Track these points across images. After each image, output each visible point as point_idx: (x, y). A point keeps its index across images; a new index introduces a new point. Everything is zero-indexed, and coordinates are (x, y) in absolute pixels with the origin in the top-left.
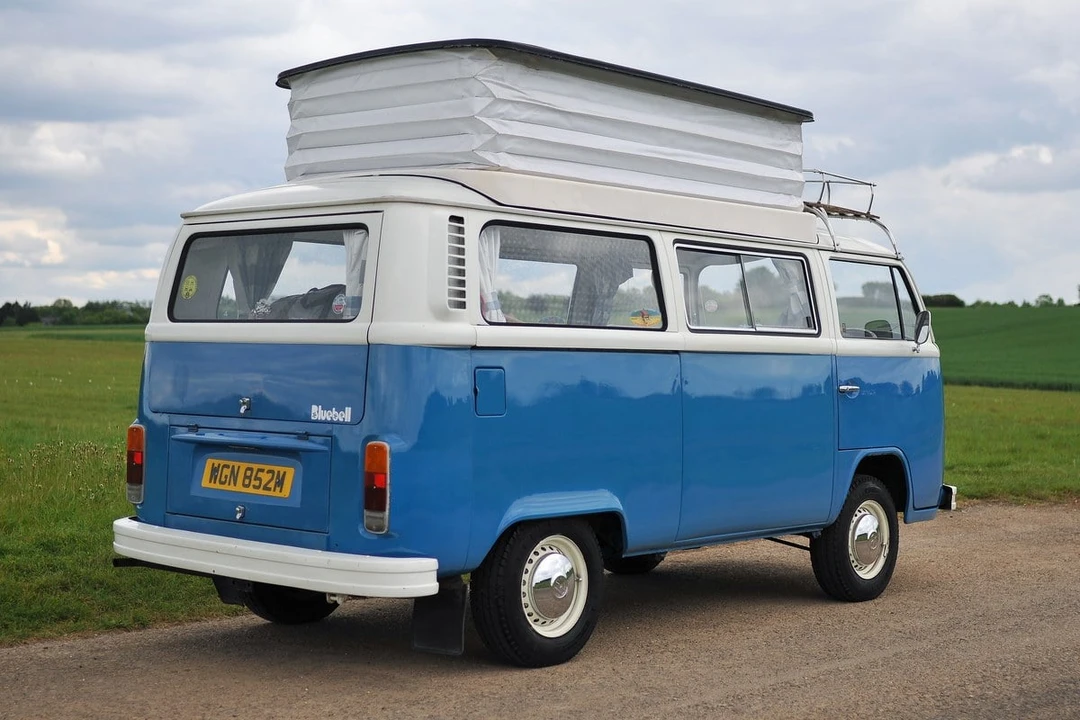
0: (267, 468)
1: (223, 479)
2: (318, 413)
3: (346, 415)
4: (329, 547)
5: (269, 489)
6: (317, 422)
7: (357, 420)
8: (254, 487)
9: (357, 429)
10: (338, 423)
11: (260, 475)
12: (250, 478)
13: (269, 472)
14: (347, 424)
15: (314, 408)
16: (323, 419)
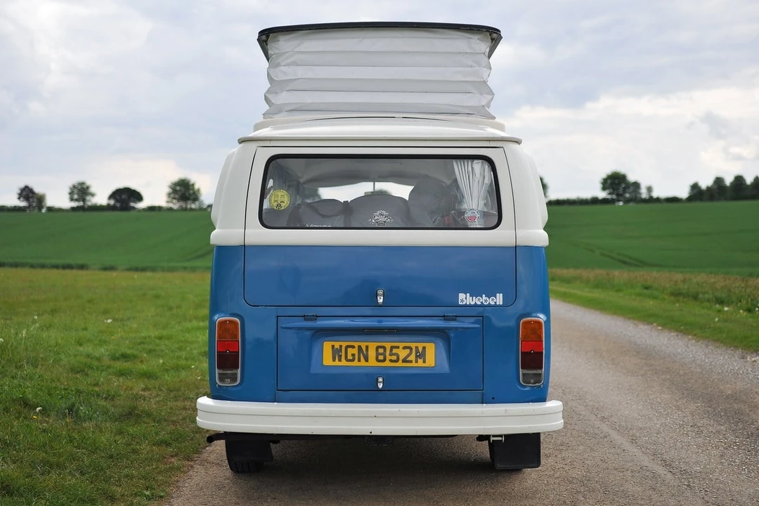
0: (402, 345)
1: (350, 357)
2: (464, 299)
3: (499, 299)
4: (483, 401)
5: (411, 362)
6: (466, 306)
7: (509, 302)
8: (391, 361)
9: (510, 310)
10: (489, 305)
11: (395, 351)
12: (384, 354)
13: (405, 348)
14: (499, 306)
15: (462, 296)
16: (473, 303)
